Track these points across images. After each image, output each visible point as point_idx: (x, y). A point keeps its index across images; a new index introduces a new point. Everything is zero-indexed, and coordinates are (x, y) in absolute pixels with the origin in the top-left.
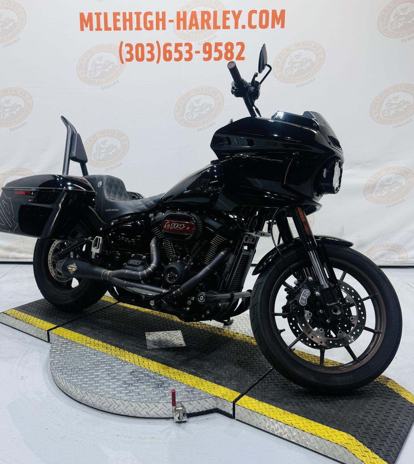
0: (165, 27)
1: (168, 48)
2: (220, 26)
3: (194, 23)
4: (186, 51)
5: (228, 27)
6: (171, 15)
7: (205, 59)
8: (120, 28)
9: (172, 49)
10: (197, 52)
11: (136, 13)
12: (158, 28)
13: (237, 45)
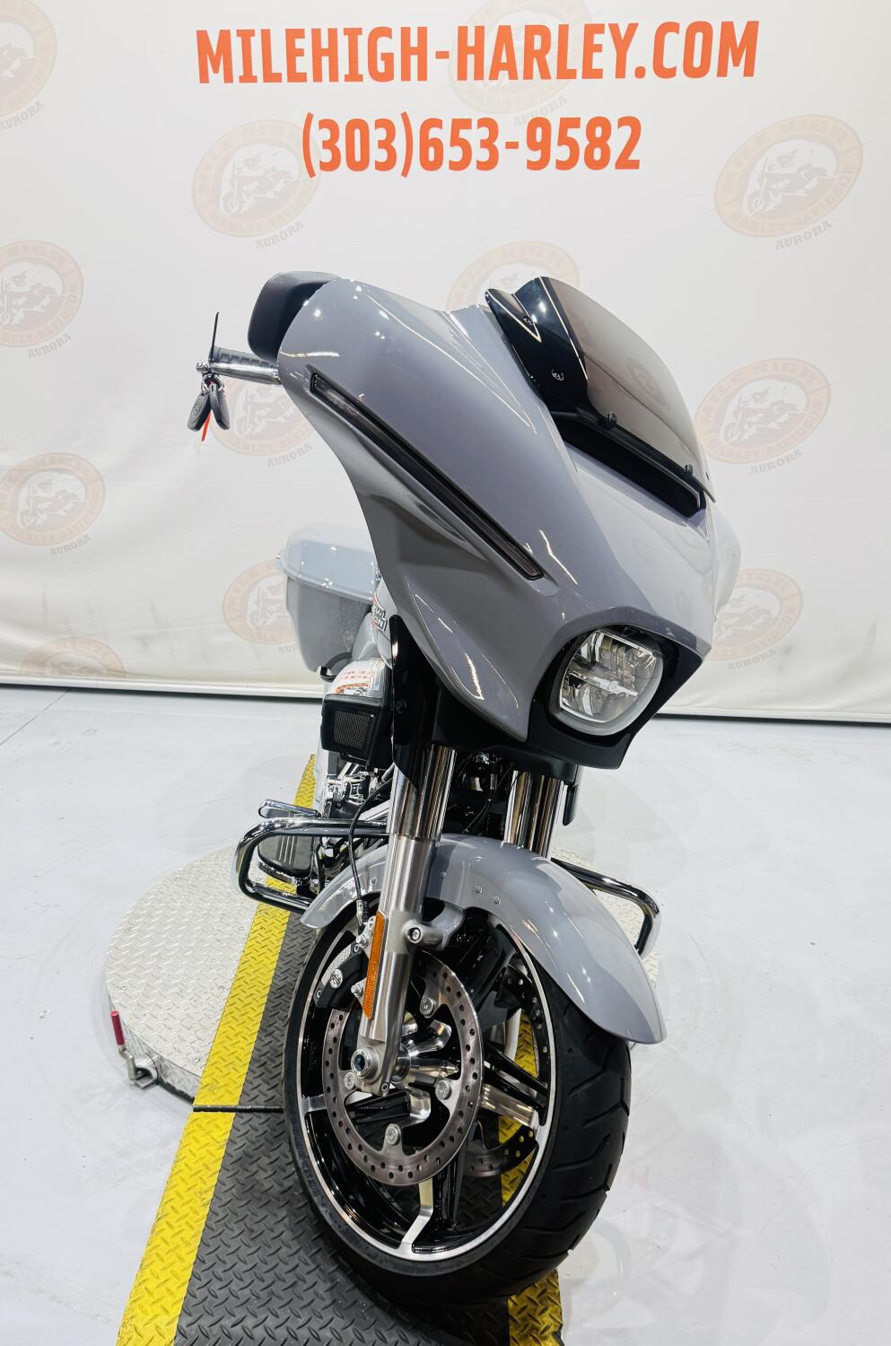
0: (426, 73)
1: (434, 133)
2: (575, 71)
3: (504, 59)
4: (482, 141)
5: (598, 74)
6: (442, 38)
7: (532, 166)
8: (305, 74)
9: (443, 134)
10: (512, 145)
11: (346, 31)
12: (406, 76)
13: (619, 126)
